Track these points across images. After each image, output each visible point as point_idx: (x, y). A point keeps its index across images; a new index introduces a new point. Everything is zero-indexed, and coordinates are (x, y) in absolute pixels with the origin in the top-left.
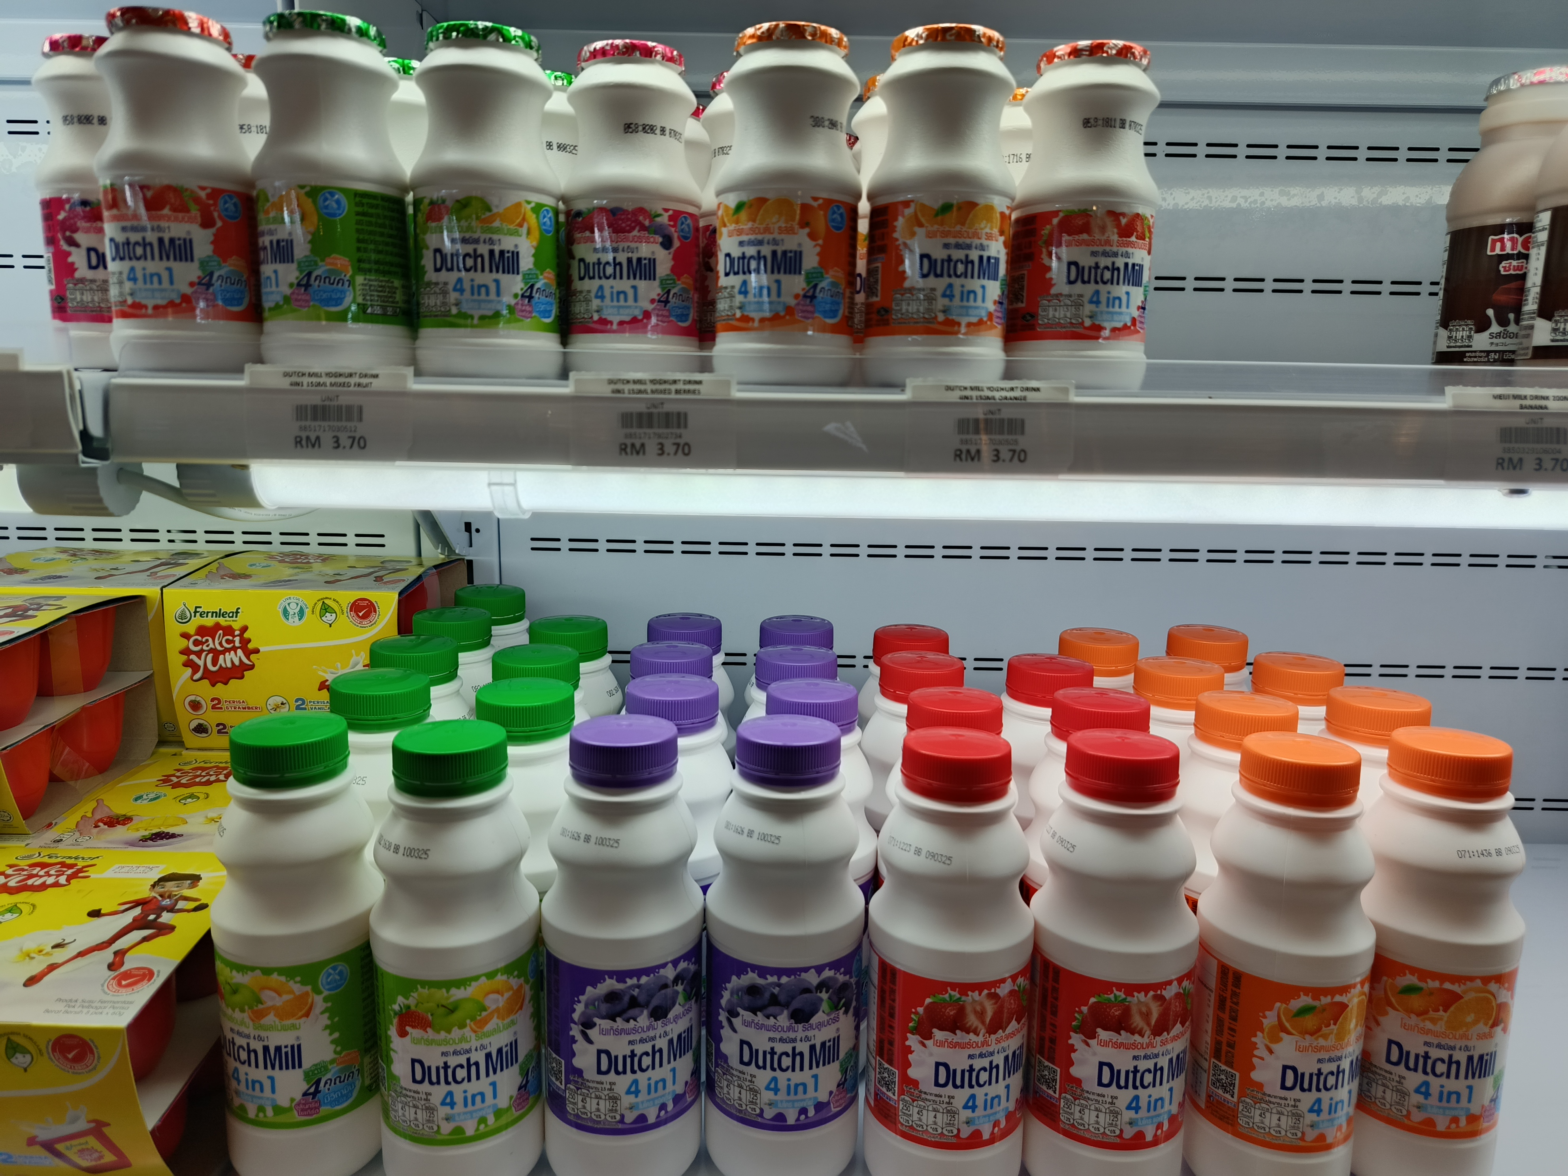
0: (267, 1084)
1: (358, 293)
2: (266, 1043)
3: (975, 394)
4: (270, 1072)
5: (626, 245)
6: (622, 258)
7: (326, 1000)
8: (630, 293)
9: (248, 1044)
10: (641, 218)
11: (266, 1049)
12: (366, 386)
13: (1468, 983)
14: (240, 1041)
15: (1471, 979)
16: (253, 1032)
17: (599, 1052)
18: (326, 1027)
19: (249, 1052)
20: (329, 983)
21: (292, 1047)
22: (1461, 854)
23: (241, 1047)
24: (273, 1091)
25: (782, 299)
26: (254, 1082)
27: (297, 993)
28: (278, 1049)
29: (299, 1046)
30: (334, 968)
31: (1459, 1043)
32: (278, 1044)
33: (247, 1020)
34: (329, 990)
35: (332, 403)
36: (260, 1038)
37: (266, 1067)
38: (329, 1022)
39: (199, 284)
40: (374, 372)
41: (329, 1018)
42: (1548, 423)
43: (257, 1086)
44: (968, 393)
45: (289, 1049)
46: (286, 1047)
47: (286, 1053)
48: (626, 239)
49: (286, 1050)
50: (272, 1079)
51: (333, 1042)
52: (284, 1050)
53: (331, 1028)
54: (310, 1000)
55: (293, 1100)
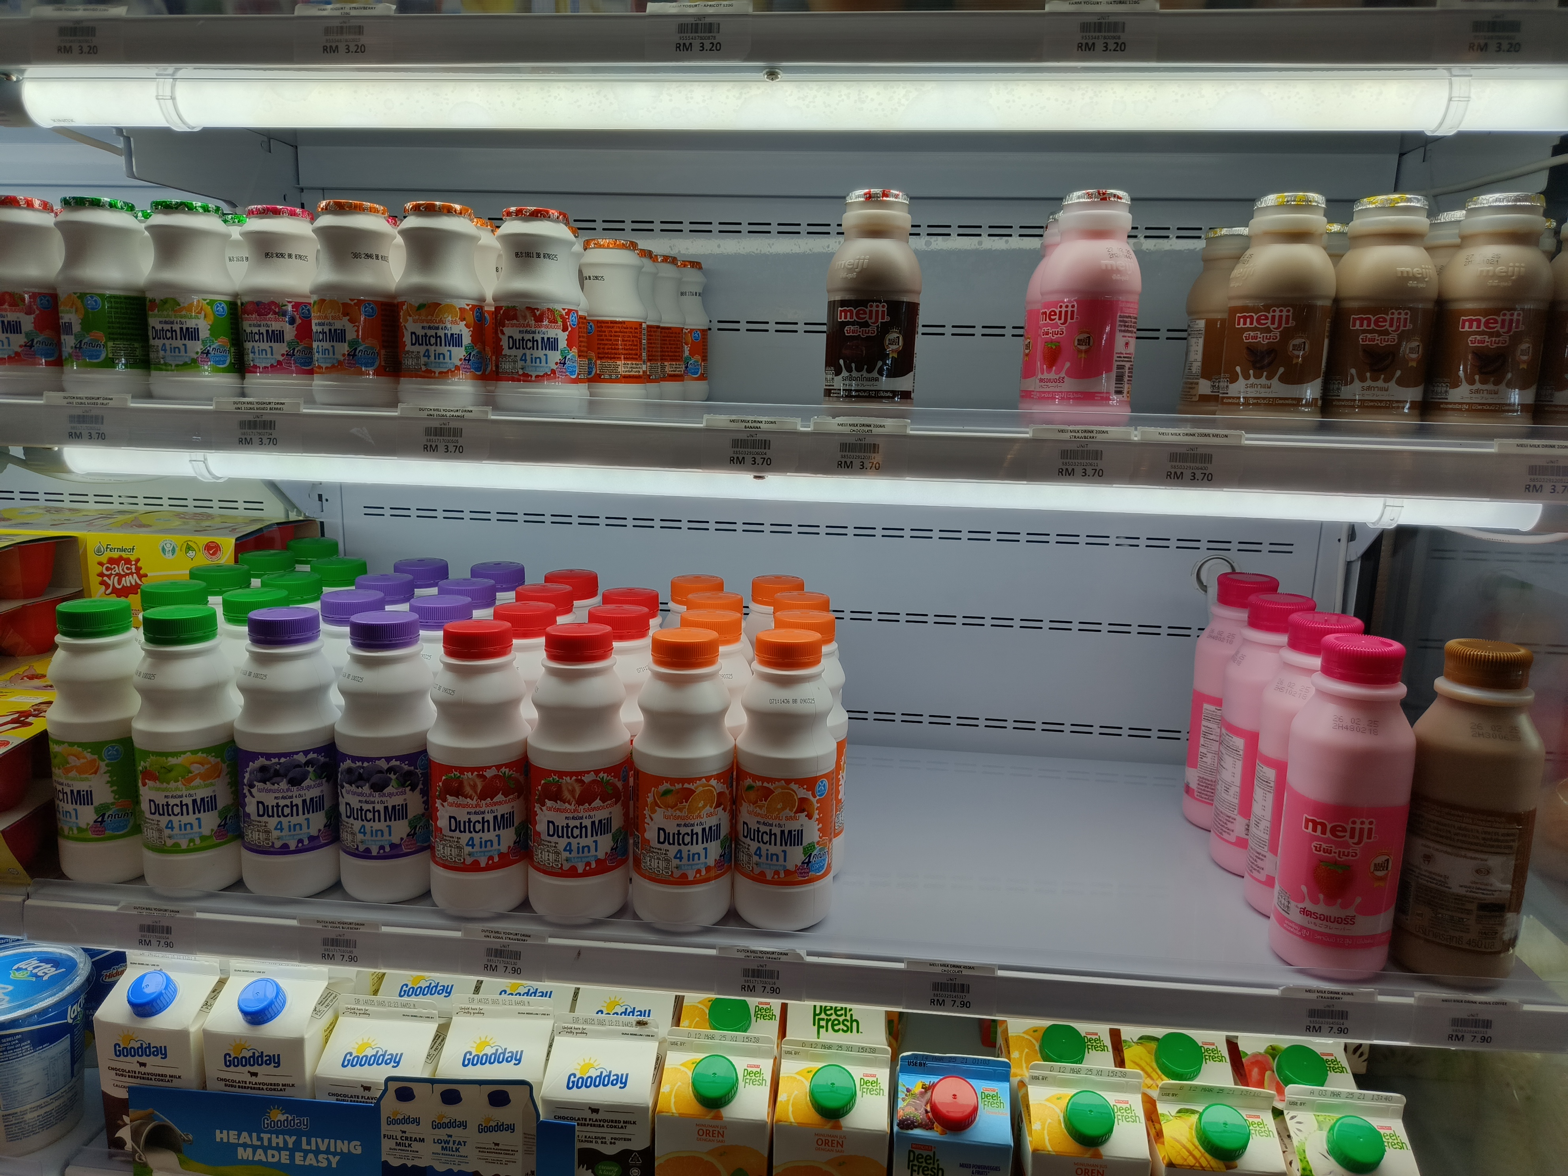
0: (73, 813)
1: (109, 352)
2: (72, 789)
3: (436, 413)
4: (75, 807)
5: (265, 323)
6: (263, 330)
7: (107, 765)
8: (269, 350)
9: (64, 790)
10: (273, 307)
11: (72, 791)
12: (106, 404)
14: (59, 787)
16: (65, 782)
17: (258, 803)
18: (108, 782)
19: (63, 793)
20: (109, 756)
21: (87, 791)
22: (772, 701)
23: (59, 791)
24: (77, 818)
25: (335, 356)
26: (67, 813)
27: (89, 759)
28: (79, 792)
29: (91, 791)
30: (113, 747)
31: (776, 822)
32: (79, 789)
33: (62, 774)
34: (109, 759)
35: (88, 414)
36: (69, 786)
37: (72, 804)
38: (110, 779)
39: (25, 346)
40: (110, 397)
41: (110, 777)
42: (760, 437)
43: (69, 815)
44: (432, 412)
46: (83, 791)
47: (84, 795)
48: (265, 320)
49: (84, 793)
50: (76, 810)
51: (112, 792)
52: (82, 793)
53: (111, 783)
54: (97, 764)
55: (88, 824)
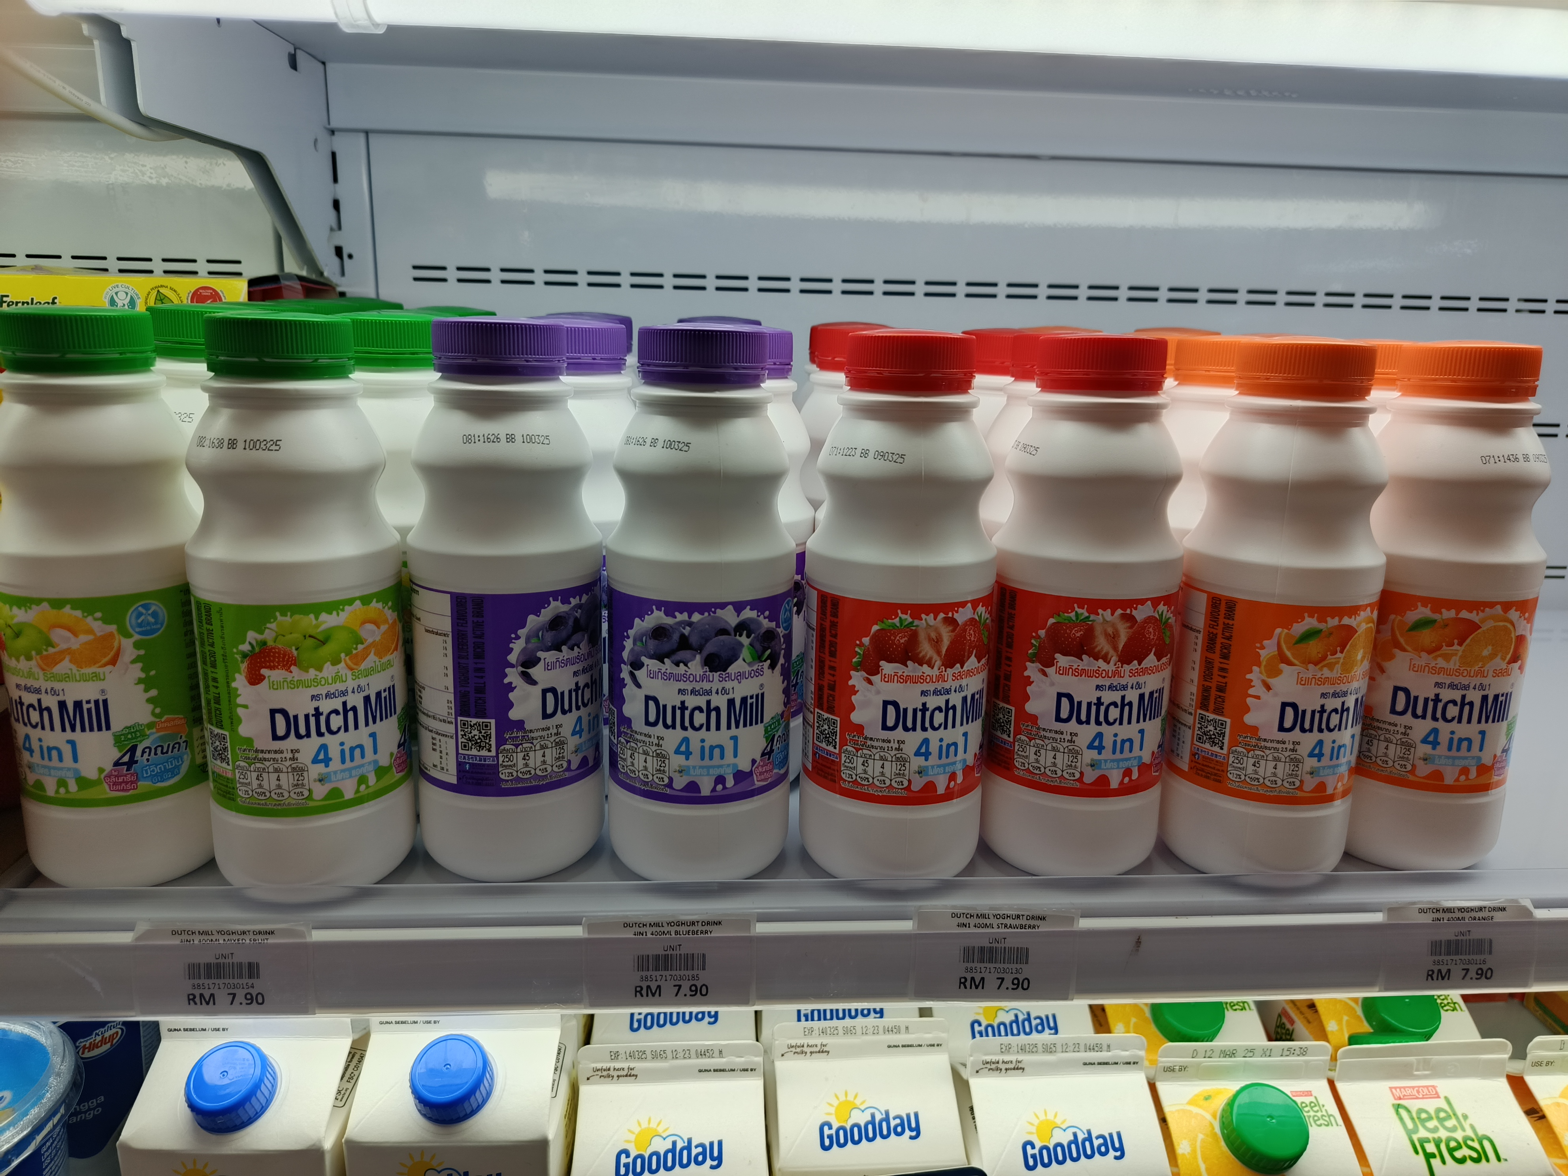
0: (67, 750)
2: (61, 698)
4: (69, 735)
7: (137, 645)
9: (39, 701)
11: (62, 705)
13: (1487, 609)
14: (29, 698)
15: (1492, 605)
16: (44, 685)
18: (140, 681)
19: (41, 711)
20: (140, 625)
21: (97, 702)
23: (31, 706)
24: (75, 759)
26: (50, 749)
27: (98, 634)
28: (78, 705)
29: (105, 702)
30: (146, 607)
31: (1473, 681)
32: (78, 699)
33: (36, 670)
34: (140, 633)
36: (54, 692)
37: (64, 729)
38: (143, 675)
41: (142, 670)
43: (54, 753)
45: (92, 705)
46: (88, 702)
47: (89, 710)
49: (88, 706)
50: (72, 743)
51: (149, 700)
52: (85, 706)
53: (147, 683)
54: (116, 644)
55: (101, 770)
